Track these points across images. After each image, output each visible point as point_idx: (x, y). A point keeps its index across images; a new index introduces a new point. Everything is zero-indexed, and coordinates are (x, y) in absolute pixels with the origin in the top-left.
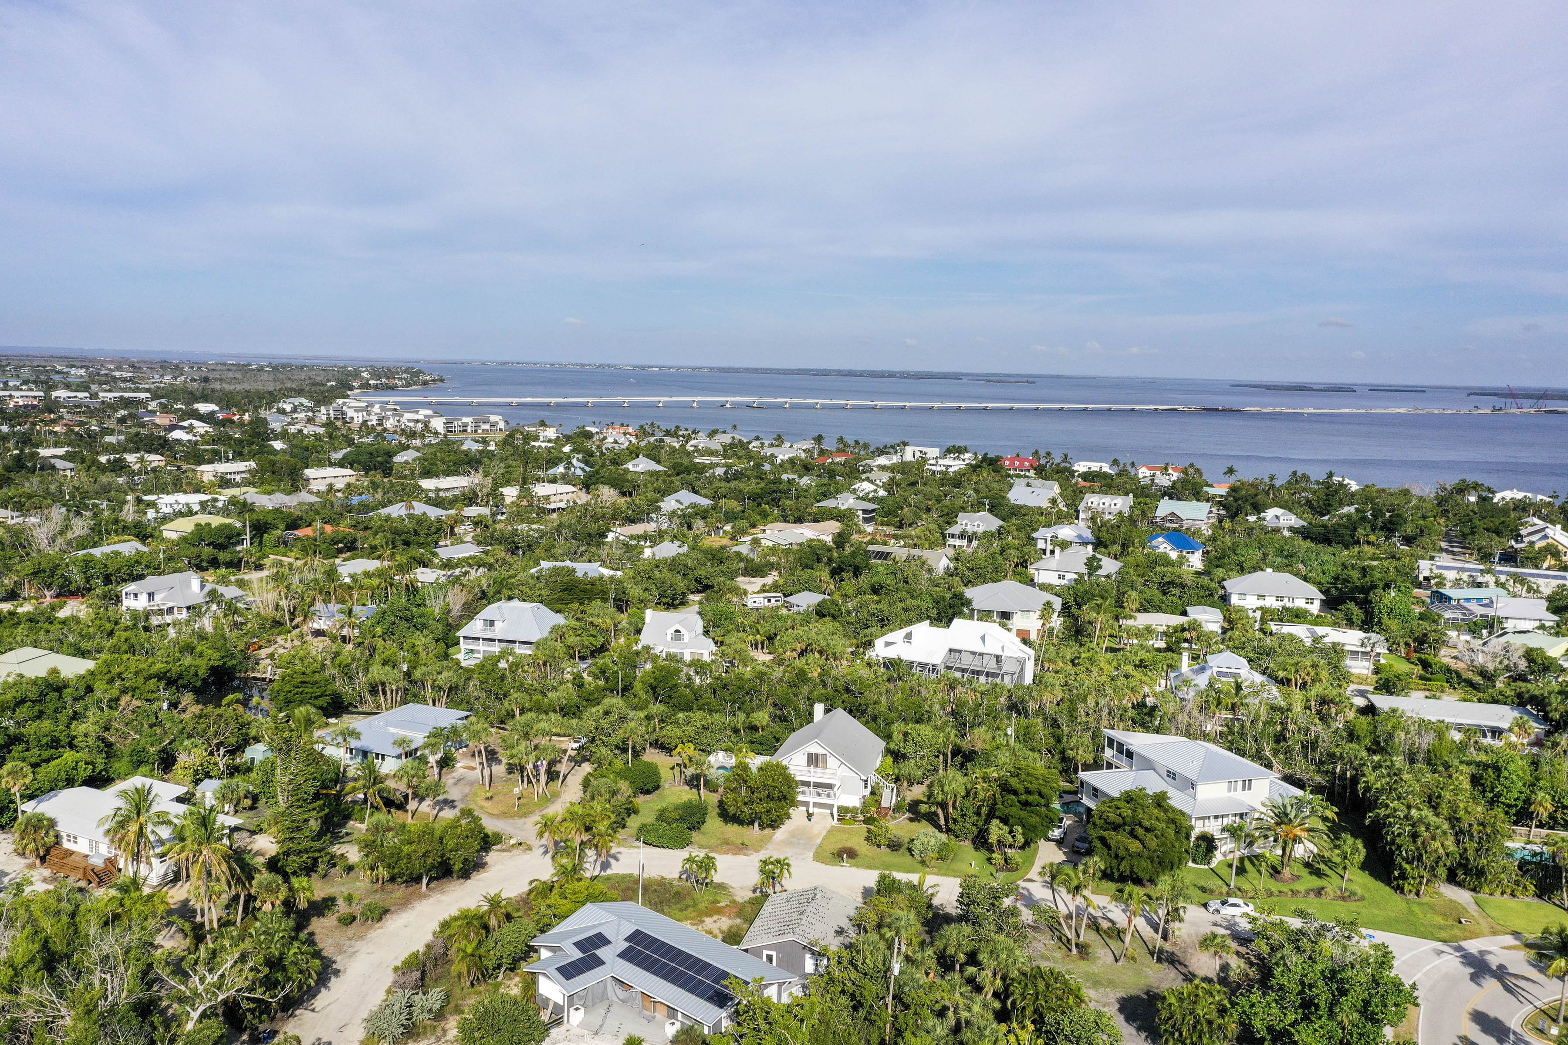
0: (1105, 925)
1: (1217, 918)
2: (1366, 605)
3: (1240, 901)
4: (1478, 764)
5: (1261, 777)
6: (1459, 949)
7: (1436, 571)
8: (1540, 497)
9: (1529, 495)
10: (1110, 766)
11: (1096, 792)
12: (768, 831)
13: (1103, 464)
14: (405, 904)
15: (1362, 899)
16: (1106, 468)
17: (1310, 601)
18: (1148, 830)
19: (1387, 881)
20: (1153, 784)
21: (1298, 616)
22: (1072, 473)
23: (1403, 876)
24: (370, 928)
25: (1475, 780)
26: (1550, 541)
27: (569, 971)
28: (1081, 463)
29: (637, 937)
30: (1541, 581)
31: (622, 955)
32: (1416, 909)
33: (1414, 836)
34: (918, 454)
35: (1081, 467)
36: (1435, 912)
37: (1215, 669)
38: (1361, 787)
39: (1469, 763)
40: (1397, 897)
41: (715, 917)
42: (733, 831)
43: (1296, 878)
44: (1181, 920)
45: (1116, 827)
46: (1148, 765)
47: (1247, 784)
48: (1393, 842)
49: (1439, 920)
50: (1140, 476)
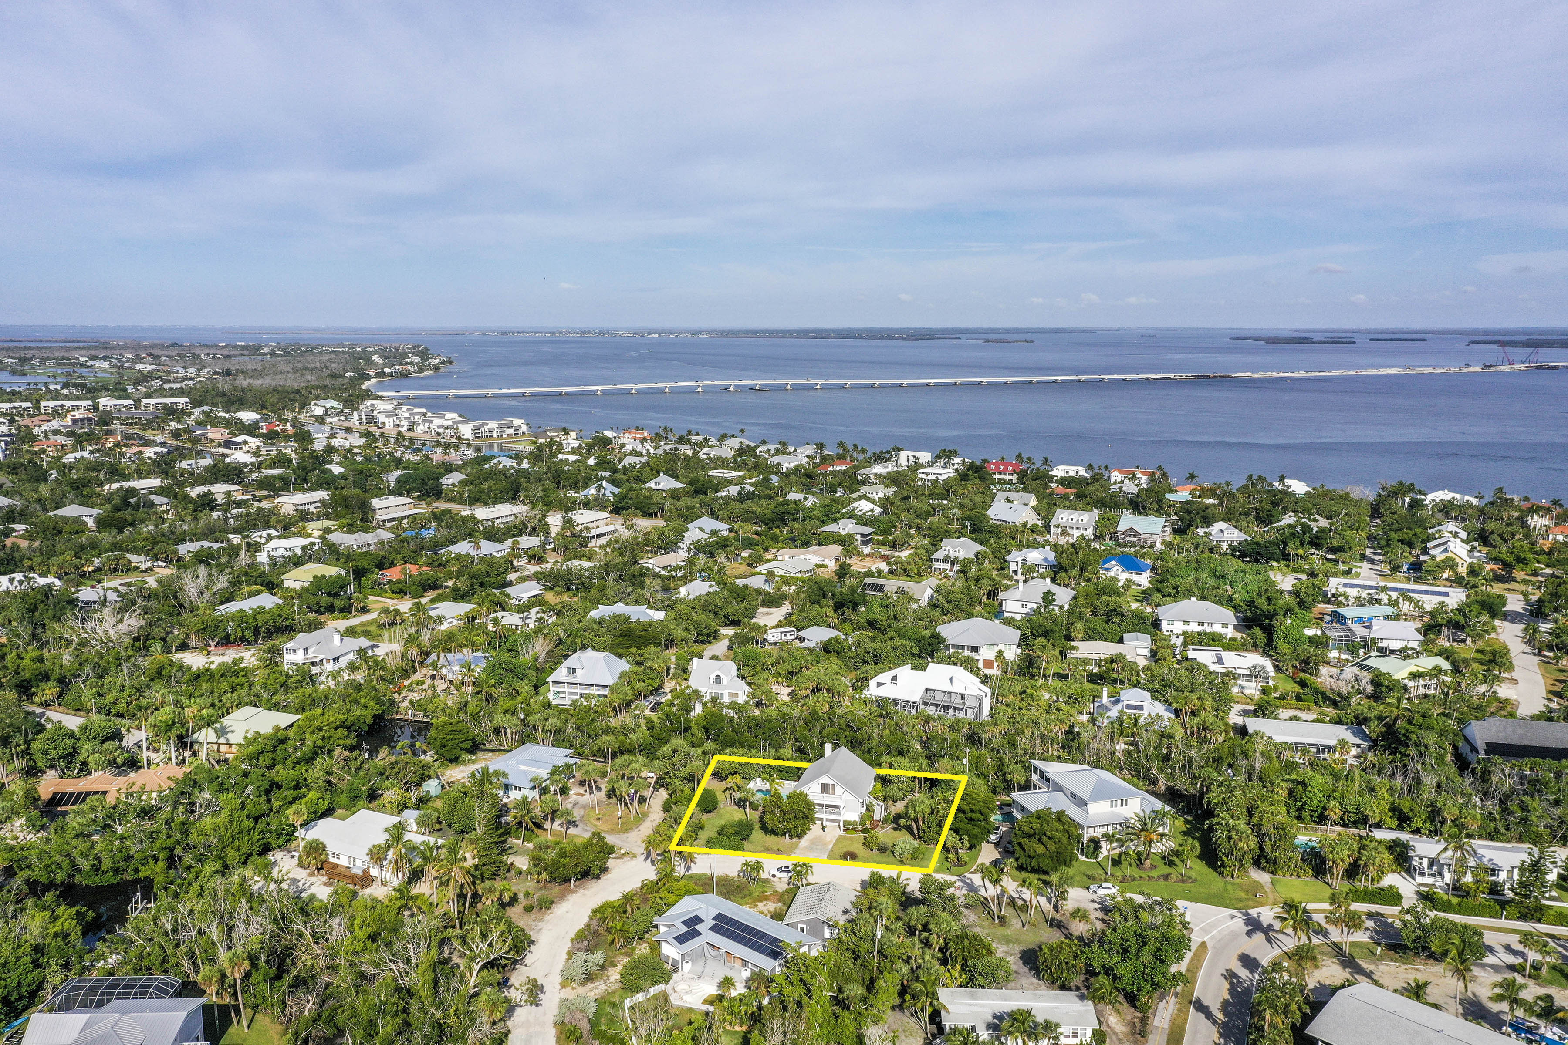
0: (1020, 903)
1: (1095, 897)
2: (1269, 630)
3: (1110, 885)
5: (1134, 795)
6: (1247, 914)
7: (1342, 589)
9: (1457, 496)
10: (1035, 787)
11: (1022, 809)
12: (795, 840)
13: (1080, 468)
14: (562, 897)
15: (1195, 881)
16: (1082, 472)
17: (1225, 625)
19: (1215, 868)
20: (1059, 803)
21: (1213, 640)
22: (1050, 478)
23: (1223, 865)
24: (545, 913)
26: (1449, 554)
27: (682, 939)
28: (1060, 467)
29: (719, 917)
31: (711, 929)
32: (1229, 887)
34: (911, 459)
35: (1059, 472)
36: (1242, 890)
37: (1126, 702)
40: (1219, 879)
41: (765, 902)
42: (771, 839)
43: (1154, 867)
44: (1066, 899)
45: (1030, 836)
46: (1058, 788)
47: (1124, 803)
49: (1243, 895)
50: (1113, 480)
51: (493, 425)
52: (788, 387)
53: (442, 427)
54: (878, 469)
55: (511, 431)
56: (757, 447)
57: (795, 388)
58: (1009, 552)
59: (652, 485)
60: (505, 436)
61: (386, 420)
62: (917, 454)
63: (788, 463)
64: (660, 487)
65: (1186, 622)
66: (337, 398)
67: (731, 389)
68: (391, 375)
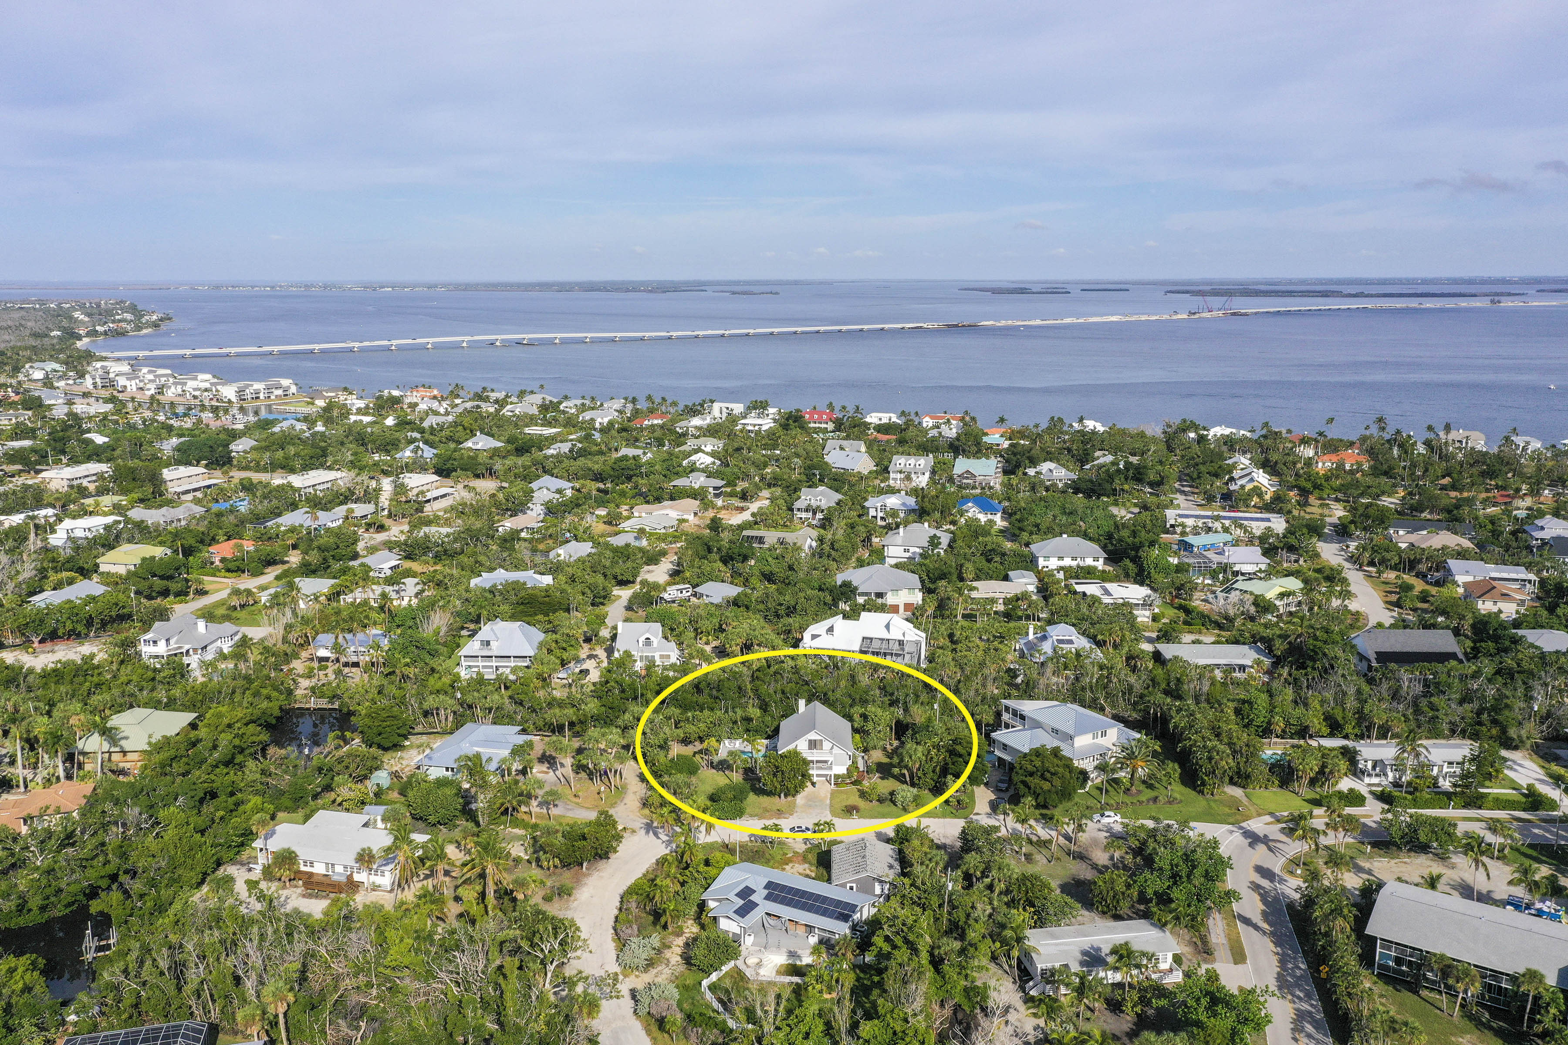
0: (1034, 839)
1: (1101, 827)
2: (1136, 560)
3: (1112, 814)
4: (1239, 700)
5: (1113, 726)
6: (1241, 828)
7: (1180, 520)
8: (1242, 432)
9: (1234, 431)
10: (1007, 726)
11: (1005, 747)
12: (790, 798)
13: (892, 415)
14: (578, 881)
15: (1181, 801)
16: (894, 419)
17: (1096, 559)
18: (1053, 774)
19: (1194, 787)
20: (1048, 741)
21: (1087, 573)
22: (867, 425)
23: (1204, 784)
24: (568, 901)
25: (1238, 712)
26: (1256, 484)
28: (873, 414)
30: (1254, 524)
31: (767, 898)
32: (1212, 804)
33: (1210, 759)
34: (724, 410)
35: (873, 418)
36: (1224, 805)
37: (1055, 638)
38: (1171, 726)
39: (1233, 701)
40: (1200, 797)
41: (791, 865)
42: (765, 800)
43: (1139, 792)
44: (1084, 831)
45: (1031, 774)
46: (1037, 725)
47: (1104, 734)
48: (1197, 763)
49: (1227, 810)
50: (925, 425)
51: (259, 386)
52: (557, 341)
53: (199, 389)
54: (696, 421)
55: (279, 392)
56: (560, 403)
57: (564, 342)
58: (866, 500)
59: (469, 444)
60: (273, 397)
61: (128, 383)
62: (730, 406)
63: (602, 419)
64: (479, 447)
65: (1061, 558)
66: (57, 360)
67: (498, 344)
68: (105, 333)
